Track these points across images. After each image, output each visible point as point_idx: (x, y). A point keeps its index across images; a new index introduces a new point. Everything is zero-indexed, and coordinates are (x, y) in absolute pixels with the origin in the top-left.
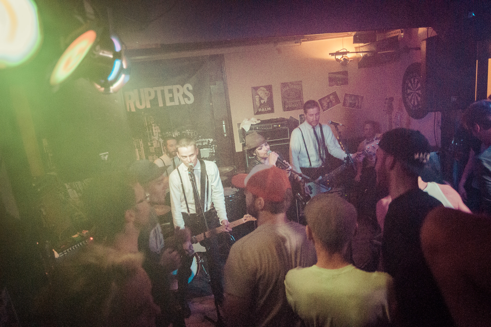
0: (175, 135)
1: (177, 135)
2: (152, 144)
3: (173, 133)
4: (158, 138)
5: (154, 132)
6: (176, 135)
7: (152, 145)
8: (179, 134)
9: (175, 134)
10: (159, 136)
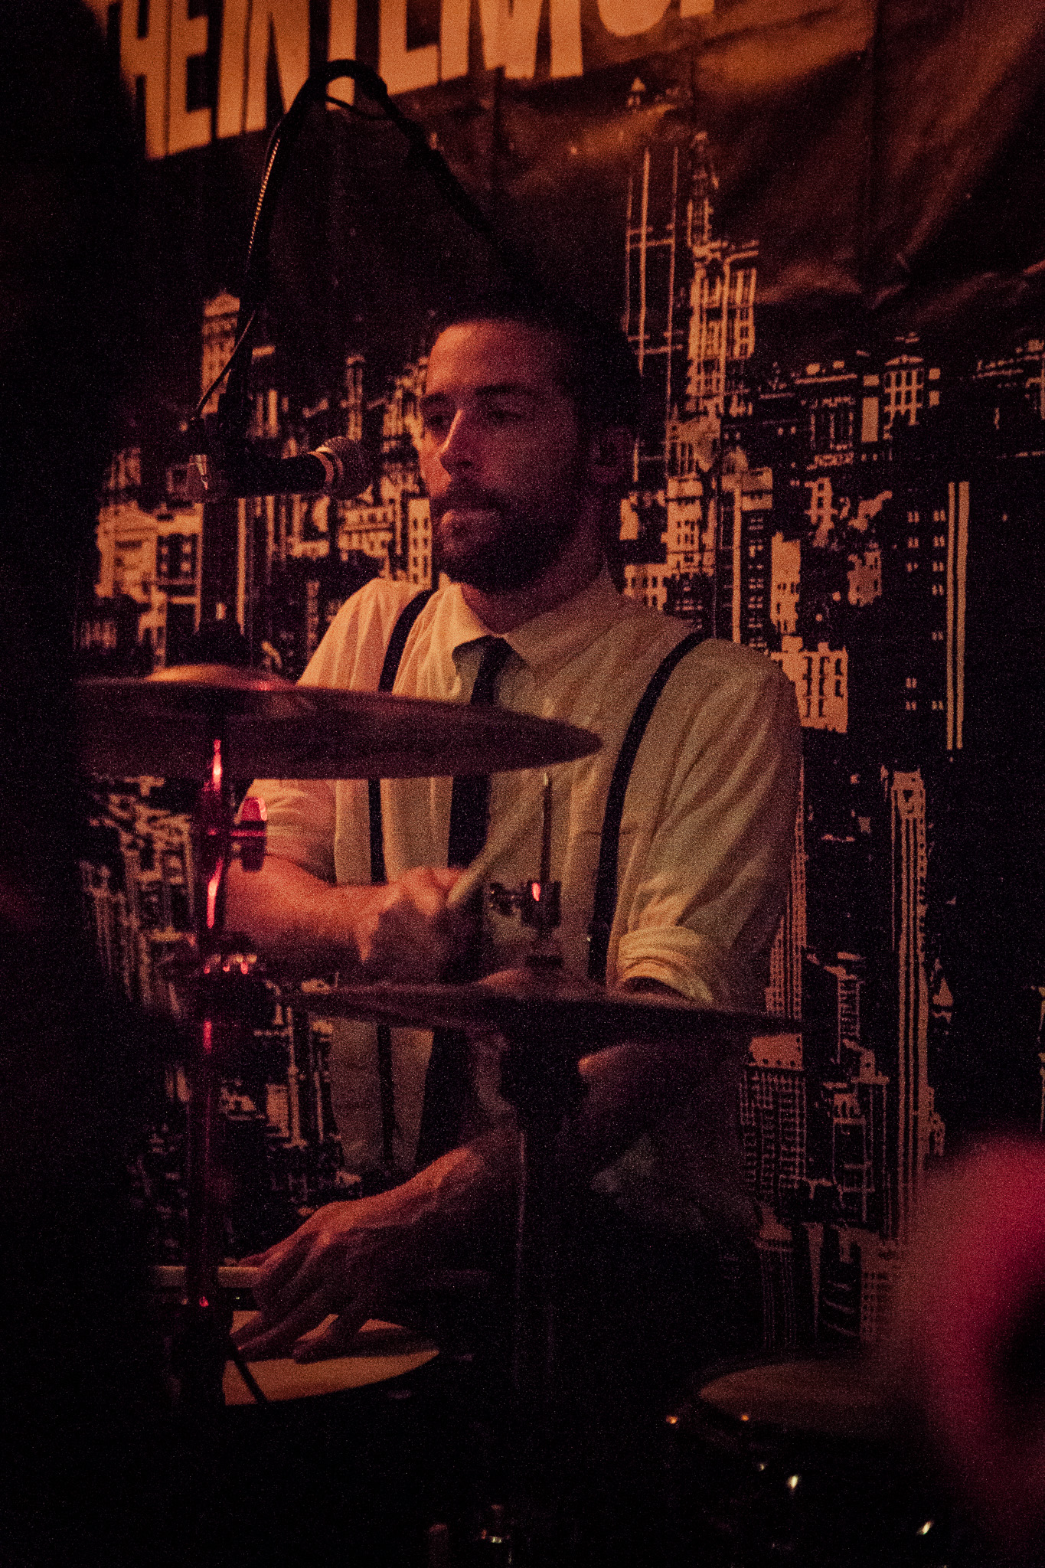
0: (891, 409)
1: (914, 406)
2: (653, 519)
3: (871, 380)
4: (719, 449)
5: (693, 352)
6: (903, 408)
7: (650, 549)
8: (934, 398)
9: (892, 390)
10: (735, 410)
